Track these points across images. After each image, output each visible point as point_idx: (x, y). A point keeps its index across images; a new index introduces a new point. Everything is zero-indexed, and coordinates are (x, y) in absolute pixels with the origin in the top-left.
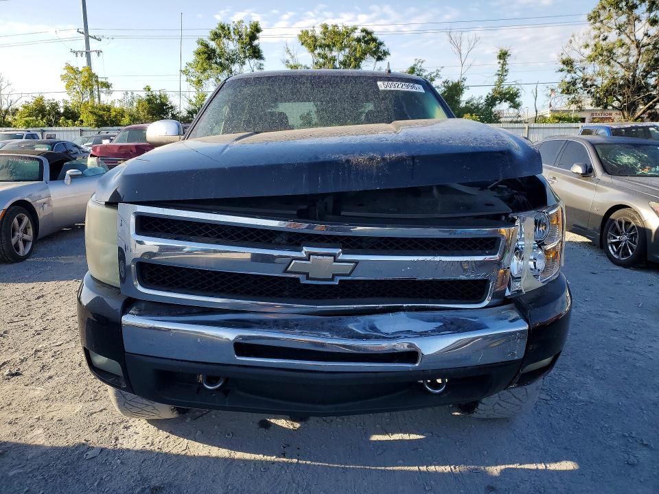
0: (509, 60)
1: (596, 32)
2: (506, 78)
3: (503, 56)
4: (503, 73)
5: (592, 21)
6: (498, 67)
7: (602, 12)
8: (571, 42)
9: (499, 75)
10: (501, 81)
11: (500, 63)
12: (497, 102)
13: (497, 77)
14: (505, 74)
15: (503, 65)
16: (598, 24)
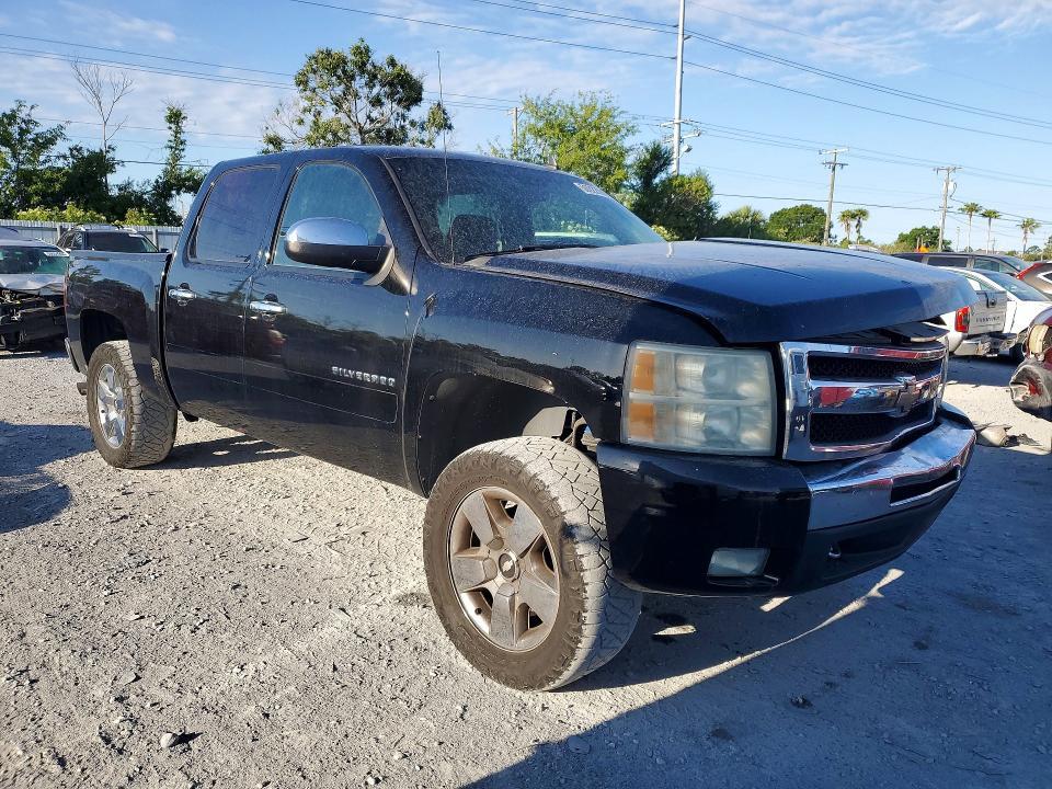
0: (184, 125)
1: (306, 104)
2: (183, 154)
3: (175, 117)
4: (177, 145)
5: (301, 87)
6: (169, 134)
7: (311, 75)
8: (278, 112)
9: (171, 148)
10: (176, 158)
11: (170, 128)
12: (174, 192)
13: (168, 151)
14: (181, 147)
15: (176, 133)
16: (308, 93)
